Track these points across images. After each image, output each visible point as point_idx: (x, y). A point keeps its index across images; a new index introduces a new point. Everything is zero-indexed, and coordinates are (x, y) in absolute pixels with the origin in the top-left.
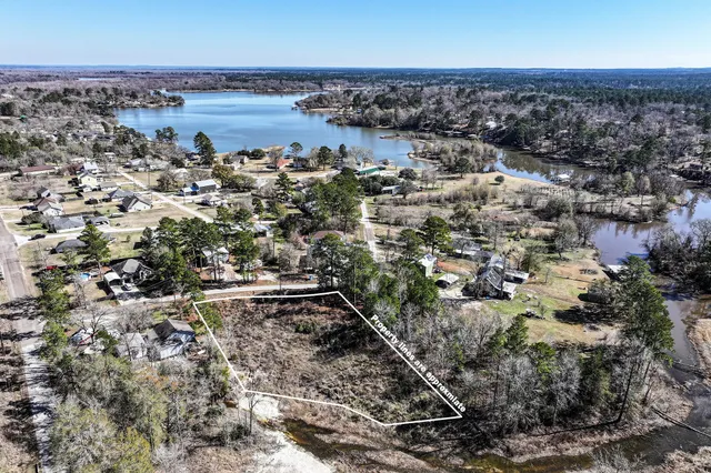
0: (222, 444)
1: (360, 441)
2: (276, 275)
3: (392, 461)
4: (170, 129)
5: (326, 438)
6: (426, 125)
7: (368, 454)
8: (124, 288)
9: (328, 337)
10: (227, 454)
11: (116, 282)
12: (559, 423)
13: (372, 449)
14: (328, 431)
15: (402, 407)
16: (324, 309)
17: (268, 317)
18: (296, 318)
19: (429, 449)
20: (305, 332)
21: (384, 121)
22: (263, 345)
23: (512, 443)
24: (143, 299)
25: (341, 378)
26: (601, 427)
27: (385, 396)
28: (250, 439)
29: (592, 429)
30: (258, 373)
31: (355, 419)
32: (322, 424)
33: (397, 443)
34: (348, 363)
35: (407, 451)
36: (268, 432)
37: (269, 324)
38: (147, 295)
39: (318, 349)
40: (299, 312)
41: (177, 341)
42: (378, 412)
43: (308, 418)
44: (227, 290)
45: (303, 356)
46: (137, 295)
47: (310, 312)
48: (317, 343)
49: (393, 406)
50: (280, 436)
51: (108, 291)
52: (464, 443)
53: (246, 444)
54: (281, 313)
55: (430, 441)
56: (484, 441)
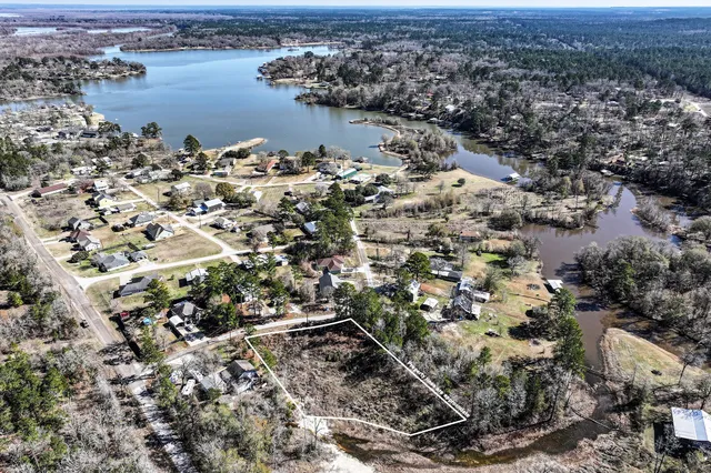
0: (299, 458)
1: (387, 447)
2: (300, 307)
3: (409, 460)
4: (154, 125)
5: (363, 446)
6: (391, 106)
7: (394, 456)
8: (187, 329)
9: (351, 363)
10: (303, 465)
11: (181, 325)
12: (513, 425)
13: (395, 453)
14: (365, 441)
15: (409, 420)
16: (343, 339)
17: (304, 349)
18: (325, 349)
19: (432, 449)
20: (333, 360)
21: (351, 101)
22: (305, 375)
23: (483, 441)
24: (205, 339)
25: (366, 399)
26: (540, 425)
27: (398, 412)
28: (316, 452)
29: (533, 427)
30: (308, 399)
31: (381, 431)
32: (359, 436)
33: (411, 447)
34: (369, 386)
35: (418, 452)
36: (325, 445)
37: (305, 355)
38: (207, 335)
39: (345, 375)
40: (326, 342)
41: (246, 378)
42: (396, 424)
43: (349, 432)
44: (267, 326)
45: (335, 381)
46: (198, 336)
47: (334, 343)
48: (342, 369)
49: (405, 420)
50: (333, 447)
51: (177, 334)
52: (453, 444)
53: (314, 456)
54: (313, 345)
55: (432, 443)
56: (466, 442)
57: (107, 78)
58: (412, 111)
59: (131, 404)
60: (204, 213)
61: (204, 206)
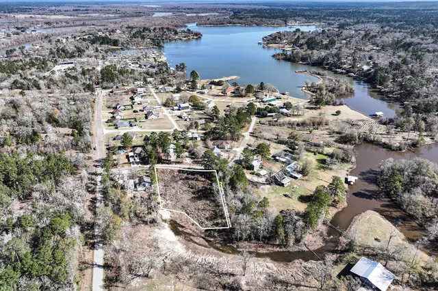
0: (147, 224)
1: (191, 232)
2: (192, 160)
3: (197, 241)
4: (183, 64)
5: (180, 229)
6: (327, 64)
7: (191, 237)
8: (134, 159)
9: (199, 191)
10: (147, 228)
11: (133, 157)
12: (262, 241)
13: (193, 236)
14: (182, 227)
15: (209, 223)
16: (203, 179)
17: (181, 179)
18: (190, 182)
19: (212, 239)
20: (192, 188)
21: (303, 59)
22: (174, 191)
23: (240, 244)
24: (140, 165)
25: (195, 209)
26: (278, 246)
27: (207, 219)
28: (156, 224)
29: (274, 245)
30: (168, 202)
31: (193, 224)
32: (182, 224)
33: (203, 235)
34: (201, 204)
35: (204, 239)
36: (164, 223)
37: (180, 182)
38: (141, 164)
39: (193, 196)
40: (193, 179)
41: (144, 185)
42: (201, 224)
43: (178, 221)
44: (171, 165)
45: (186, 197)
46: (137, 163)
47: (197, 180)
48: (194, 193)
49: (207, 222)
50: (166, 225)
51: (129, 160)
52: (224, 240)
53: (154, 226)
54: (187, 178)
55: (214, 237)
56: (231, 241)
57: (180, 39)
58: (340, 68)
59: (94, 184)
60: (179, 110)
61: (180, 107)
